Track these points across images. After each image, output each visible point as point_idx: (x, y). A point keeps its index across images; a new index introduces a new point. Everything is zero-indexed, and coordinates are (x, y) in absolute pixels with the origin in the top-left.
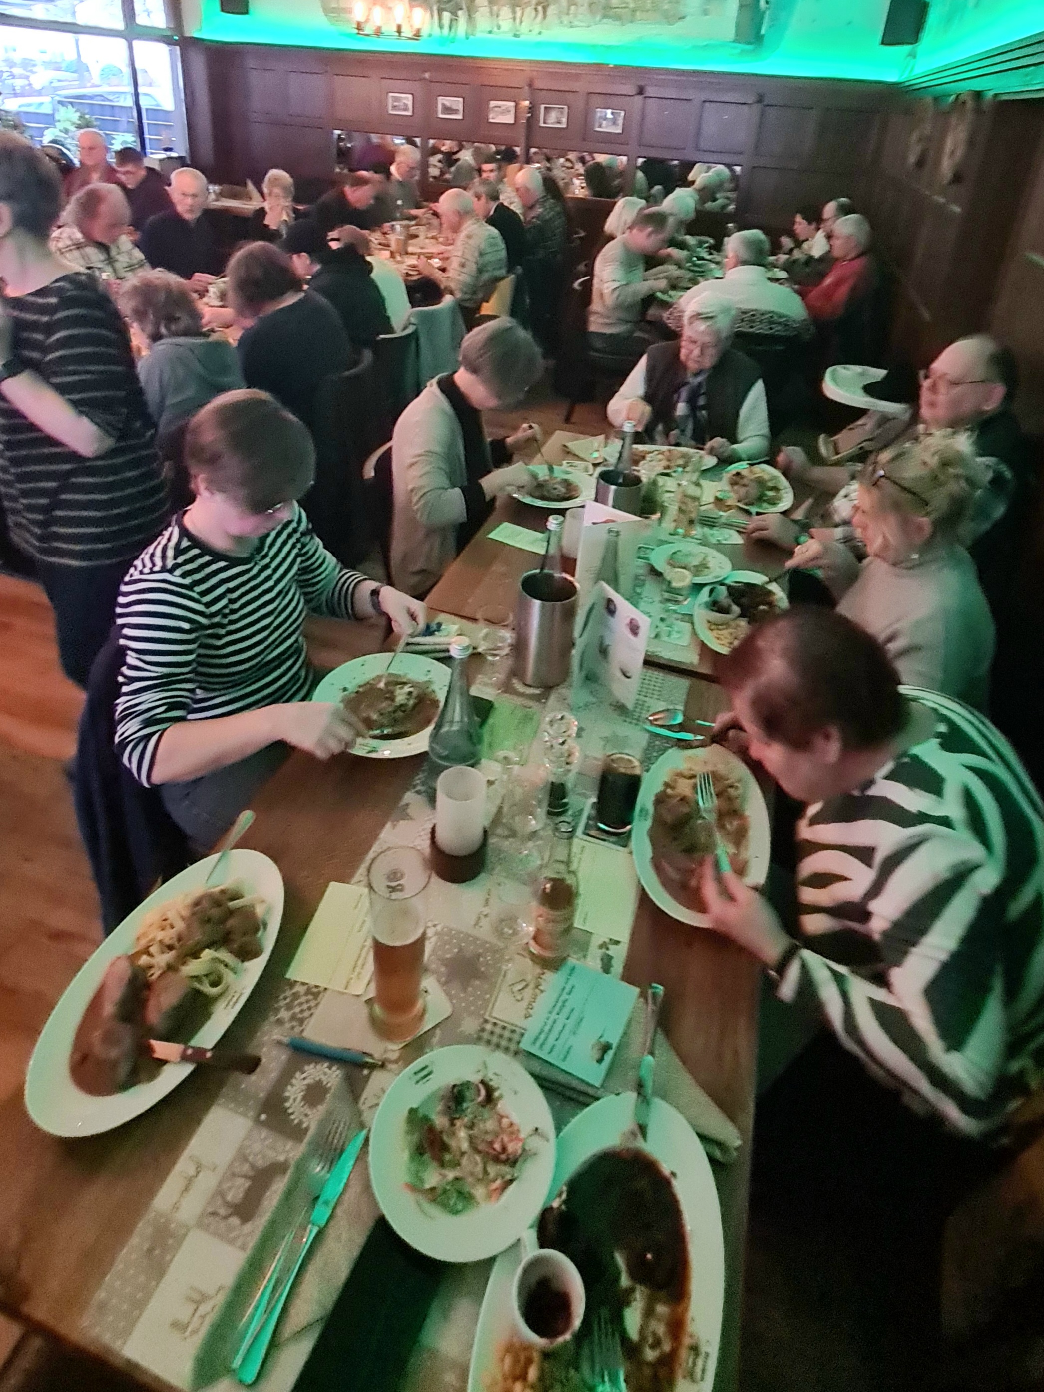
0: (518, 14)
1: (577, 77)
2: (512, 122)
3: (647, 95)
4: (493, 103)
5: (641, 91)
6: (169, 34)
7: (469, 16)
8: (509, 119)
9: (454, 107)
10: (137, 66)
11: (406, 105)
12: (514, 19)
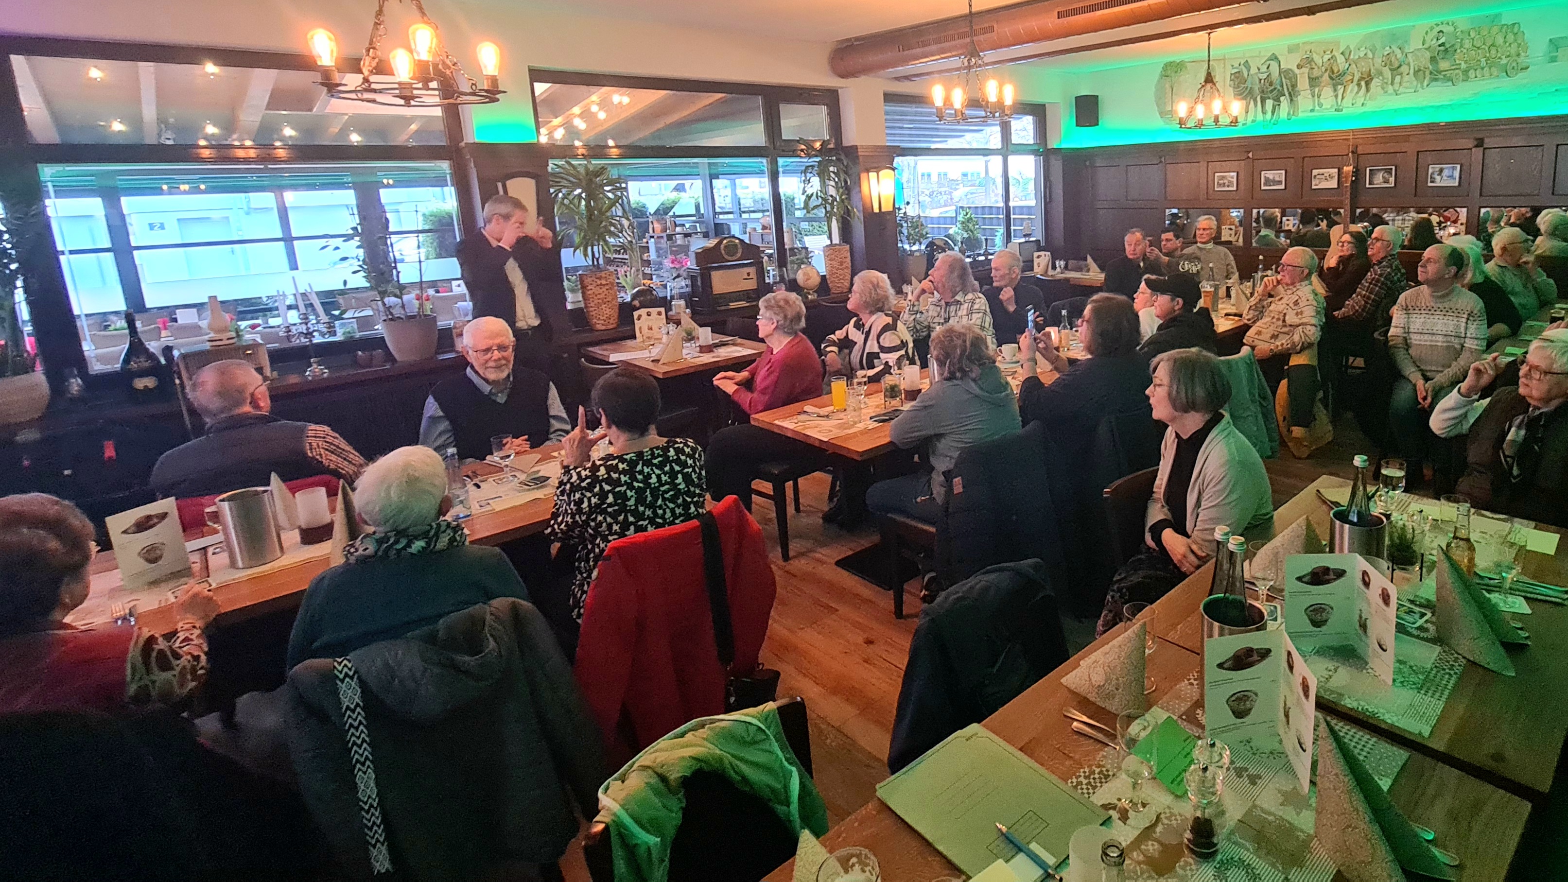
0: (1340, 92)
1: (1406, 139)
2: (1336, 186)
3: (1485, 146)
4: (1315, 172)
5: (1480, 143)
6: (1036, 147)
7: (1292, 100)
8: (1333, 184)
9: (1277, 179)
10: (1011, 174)
11: (1230, 182)
12: (1336, 96)
